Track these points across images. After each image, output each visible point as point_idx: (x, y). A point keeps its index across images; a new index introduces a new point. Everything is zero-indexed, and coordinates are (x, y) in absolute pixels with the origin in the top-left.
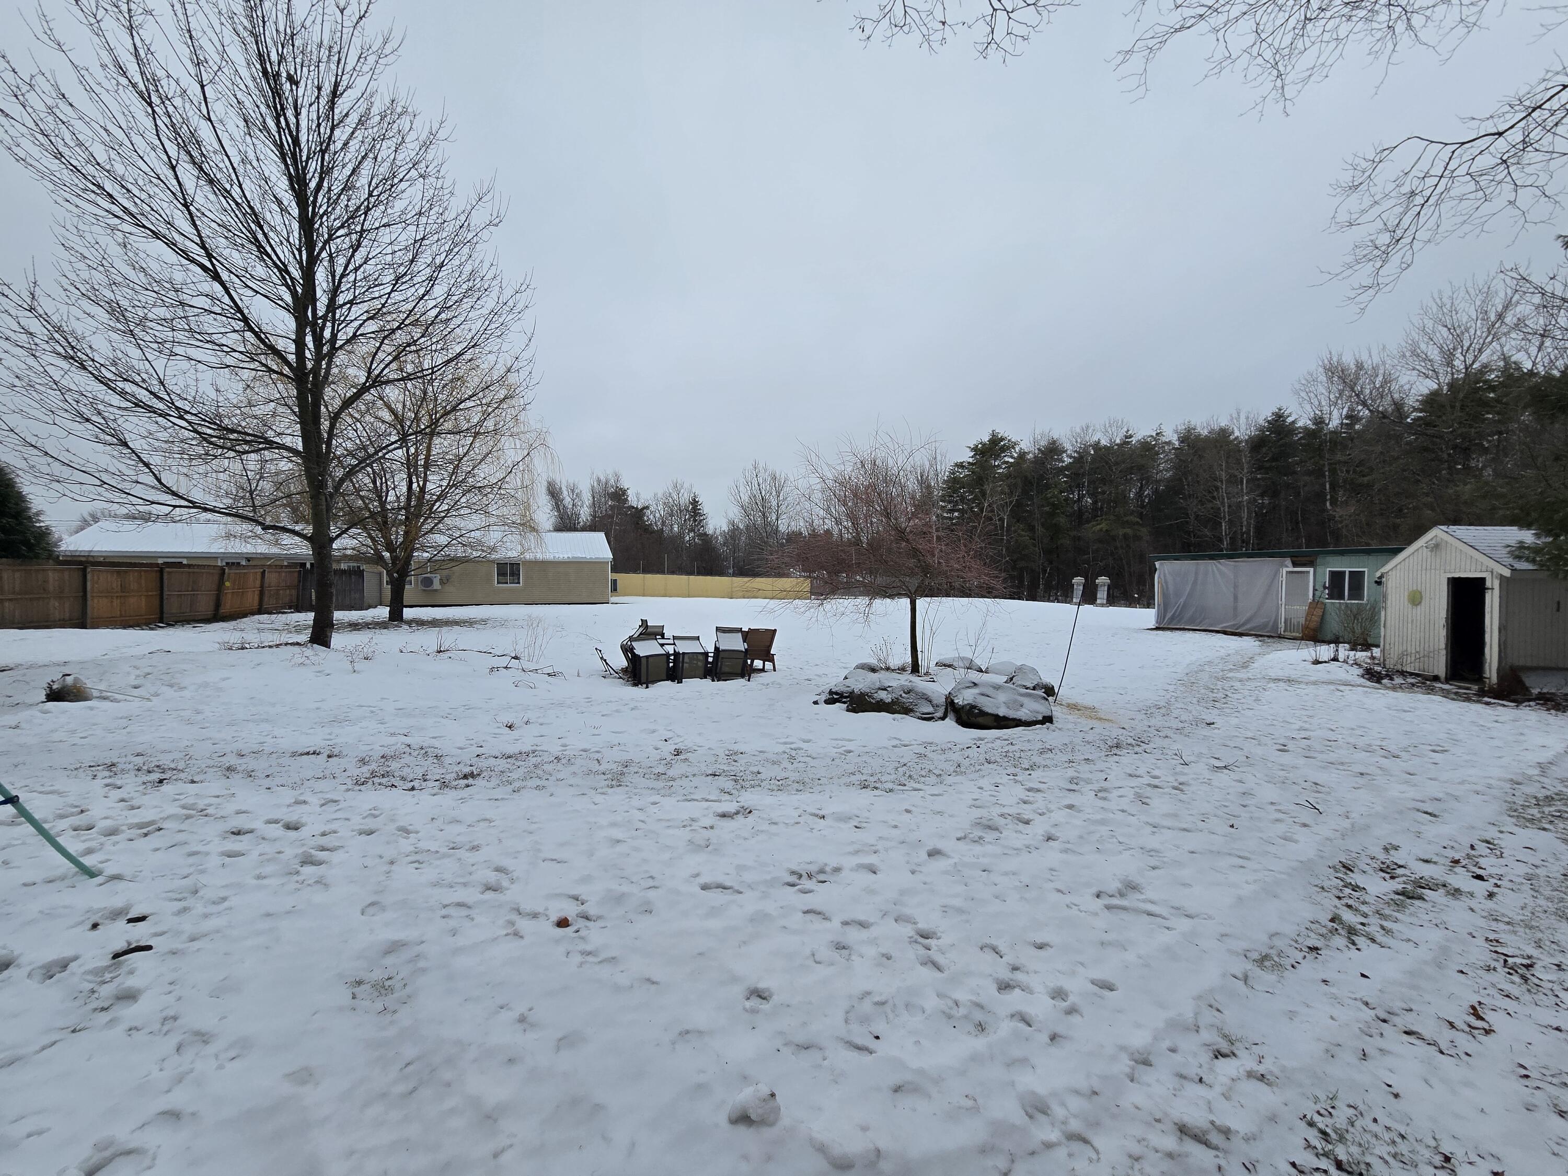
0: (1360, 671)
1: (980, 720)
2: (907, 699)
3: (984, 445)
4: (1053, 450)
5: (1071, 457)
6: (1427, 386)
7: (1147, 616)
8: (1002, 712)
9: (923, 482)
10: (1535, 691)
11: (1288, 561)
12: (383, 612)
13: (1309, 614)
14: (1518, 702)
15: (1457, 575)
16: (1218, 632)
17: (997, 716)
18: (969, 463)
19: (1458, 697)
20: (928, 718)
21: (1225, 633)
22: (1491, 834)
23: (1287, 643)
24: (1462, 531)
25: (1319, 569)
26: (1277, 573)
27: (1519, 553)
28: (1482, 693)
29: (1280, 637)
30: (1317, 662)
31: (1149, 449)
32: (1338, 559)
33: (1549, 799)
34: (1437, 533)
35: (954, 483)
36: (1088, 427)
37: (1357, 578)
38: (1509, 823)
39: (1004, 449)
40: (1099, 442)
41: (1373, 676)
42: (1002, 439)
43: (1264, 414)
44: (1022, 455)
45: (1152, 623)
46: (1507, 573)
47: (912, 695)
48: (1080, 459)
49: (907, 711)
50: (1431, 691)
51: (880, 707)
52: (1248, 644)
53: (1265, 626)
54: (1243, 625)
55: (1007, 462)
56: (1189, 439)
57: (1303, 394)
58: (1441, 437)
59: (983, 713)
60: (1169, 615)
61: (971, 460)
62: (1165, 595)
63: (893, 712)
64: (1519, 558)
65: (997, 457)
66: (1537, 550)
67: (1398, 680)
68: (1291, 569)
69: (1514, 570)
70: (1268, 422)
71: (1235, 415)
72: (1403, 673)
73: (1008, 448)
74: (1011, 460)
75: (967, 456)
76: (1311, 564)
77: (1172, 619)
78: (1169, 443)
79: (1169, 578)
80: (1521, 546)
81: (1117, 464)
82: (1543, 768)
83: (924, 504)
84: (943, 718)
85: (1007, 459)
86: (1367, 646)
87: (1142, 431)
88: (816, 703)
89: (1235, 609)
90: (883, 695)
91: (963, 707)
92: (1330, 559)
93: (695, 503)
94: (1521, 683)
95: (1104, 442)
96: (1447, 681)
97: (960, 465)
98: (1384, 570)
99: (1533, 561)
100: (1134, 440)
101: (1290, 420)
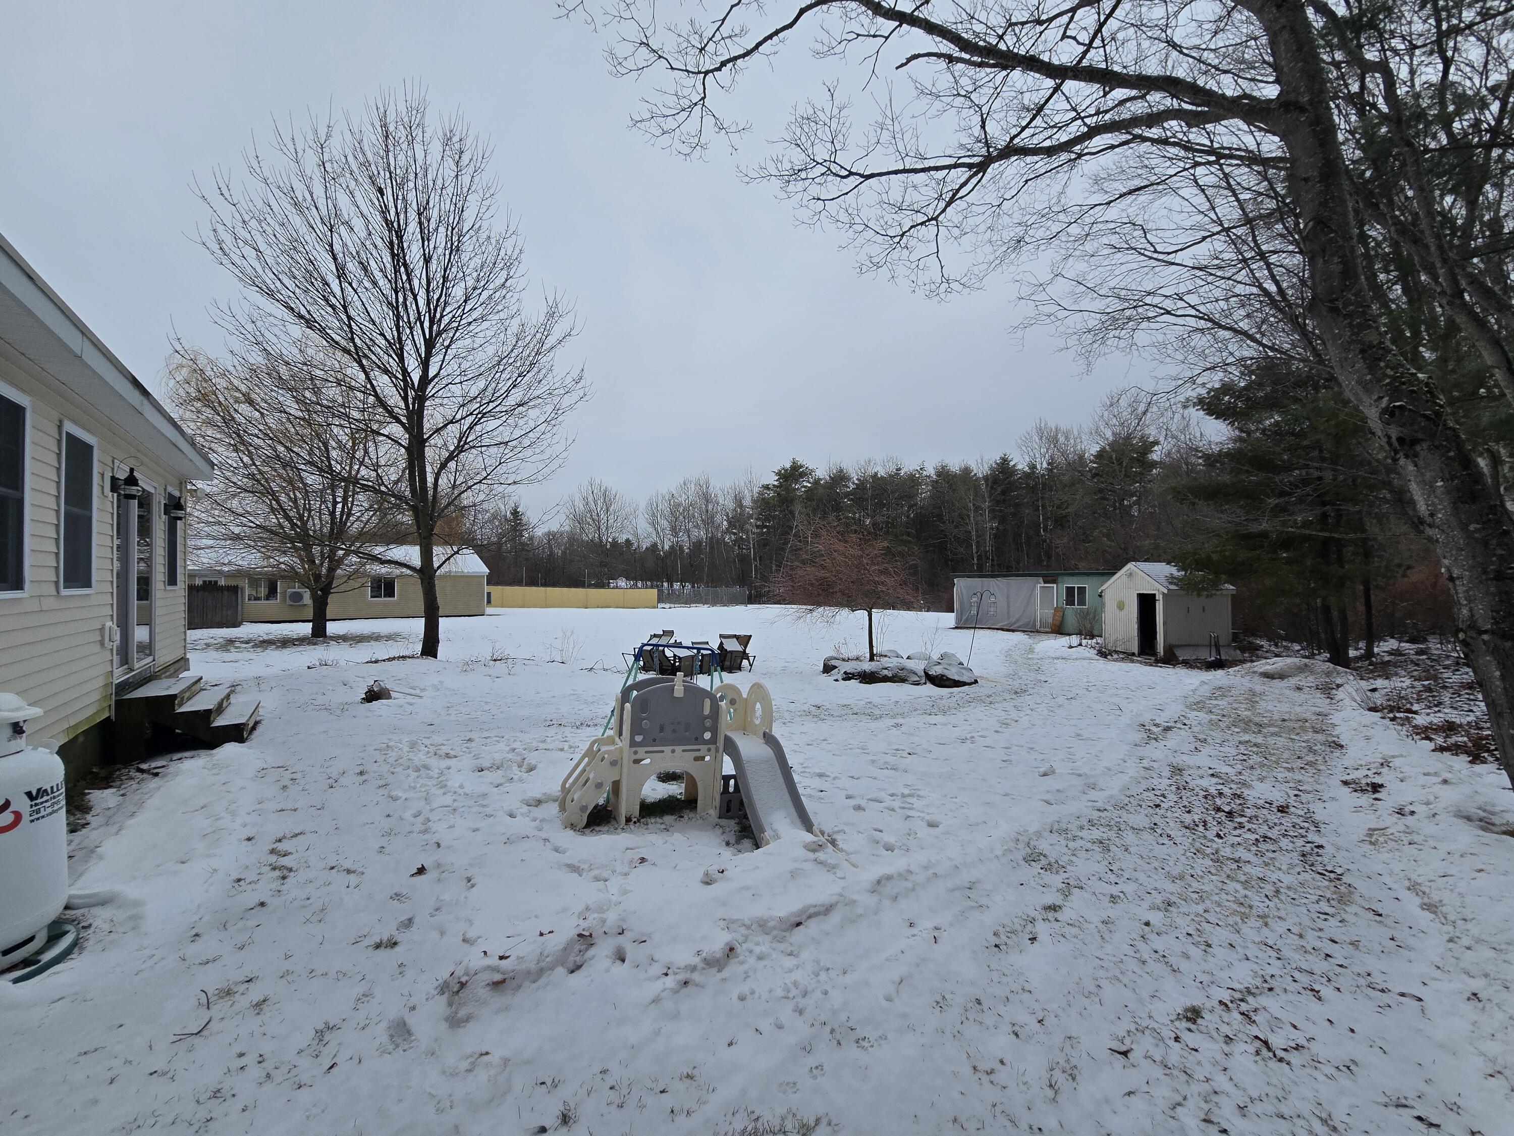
0: (1095, 652)
1: (947, 683)
2: (902, 674)
3: (786, 470)
4: (840, 478)
5: (853, 483)
6: (1094, 449)
7: (949, 619)
8: (956, 678)
9: (739, 501)
10: (1181, 659)
11: (1041, 580)
12: (306, 629)
13: (1054, 615)
14: (1174, 665)
15: (1141, 592)
16: (998, 629)
17: (954, 680)
18: (774, 485)
19: (1146, 664)
20: (917, 684)
21: (1003, 630)
22: (1184, 714)
23: (1043, 636)
24: (1142, 565)
25: (1060, 585)
26: (1035, 587)
27: (1171, 579)
28: (1157, 662)
29: (1038, 632)
30: (1071, 647)
31: (913, 481)
32: (1071, 578)
33: (1198, 703)
34: (1130, 566)
35: (763, 504)
36: (869, 461)
37: (1082, 590)
38: (1188, 711)
39: (803, 475)
40: (876, 474)
41: (1103, 653)
42: (801, 467)
43: (993, 457)
44: (817, 482)
45: (953, 625)
46: (1166, 591)
47: (905, 671)
48: (861, 485)
49: (903, 680)
50: (1132, 661)
51: (885, 679)
52: (1019, 637)
53: (1027, 624)
54: (1015, 623)
55: (805, 487)
56: (943, 473)
57: (1024, 448)
58: (1115, 492)
59: (948, 679)
60: (964, 618)
61: (776, 483)
62: (961, 603)
63: (894, 682)
64: (1171, 583)
65: (797, 482)
66: (1180, 580)
67: (1115, 656)
68: (1043, 585)
69: (1169, 590)
70: (997, 464)
71: (979, 461)
72: (1116, 652)
73: (806, 474)
74: (809, 485)
75: (772, 480)
76: (1054, 582)
77: (967, 620)
78: (929, 477)
79: (964, 591)
80: (1172, 577)
81: (892, 492)
82: (1194, 691)
83: (737, 521)
84: (925, 683)
85: (805, 484)
86: (1092, 637)
87: (909, 466)
88: (837, 680)
89: (1008, 613)
90: (885, 672)
91: (937, 676)
92: (1066, 578)
93: (515, 513)
94: (1174, 655)
95: (882, 473)
96: (1139, 655)
97: (766, 487)
98: (1103, 588)
99: (1177, 585)
100: (902, 473)
101: (1012, 463)
